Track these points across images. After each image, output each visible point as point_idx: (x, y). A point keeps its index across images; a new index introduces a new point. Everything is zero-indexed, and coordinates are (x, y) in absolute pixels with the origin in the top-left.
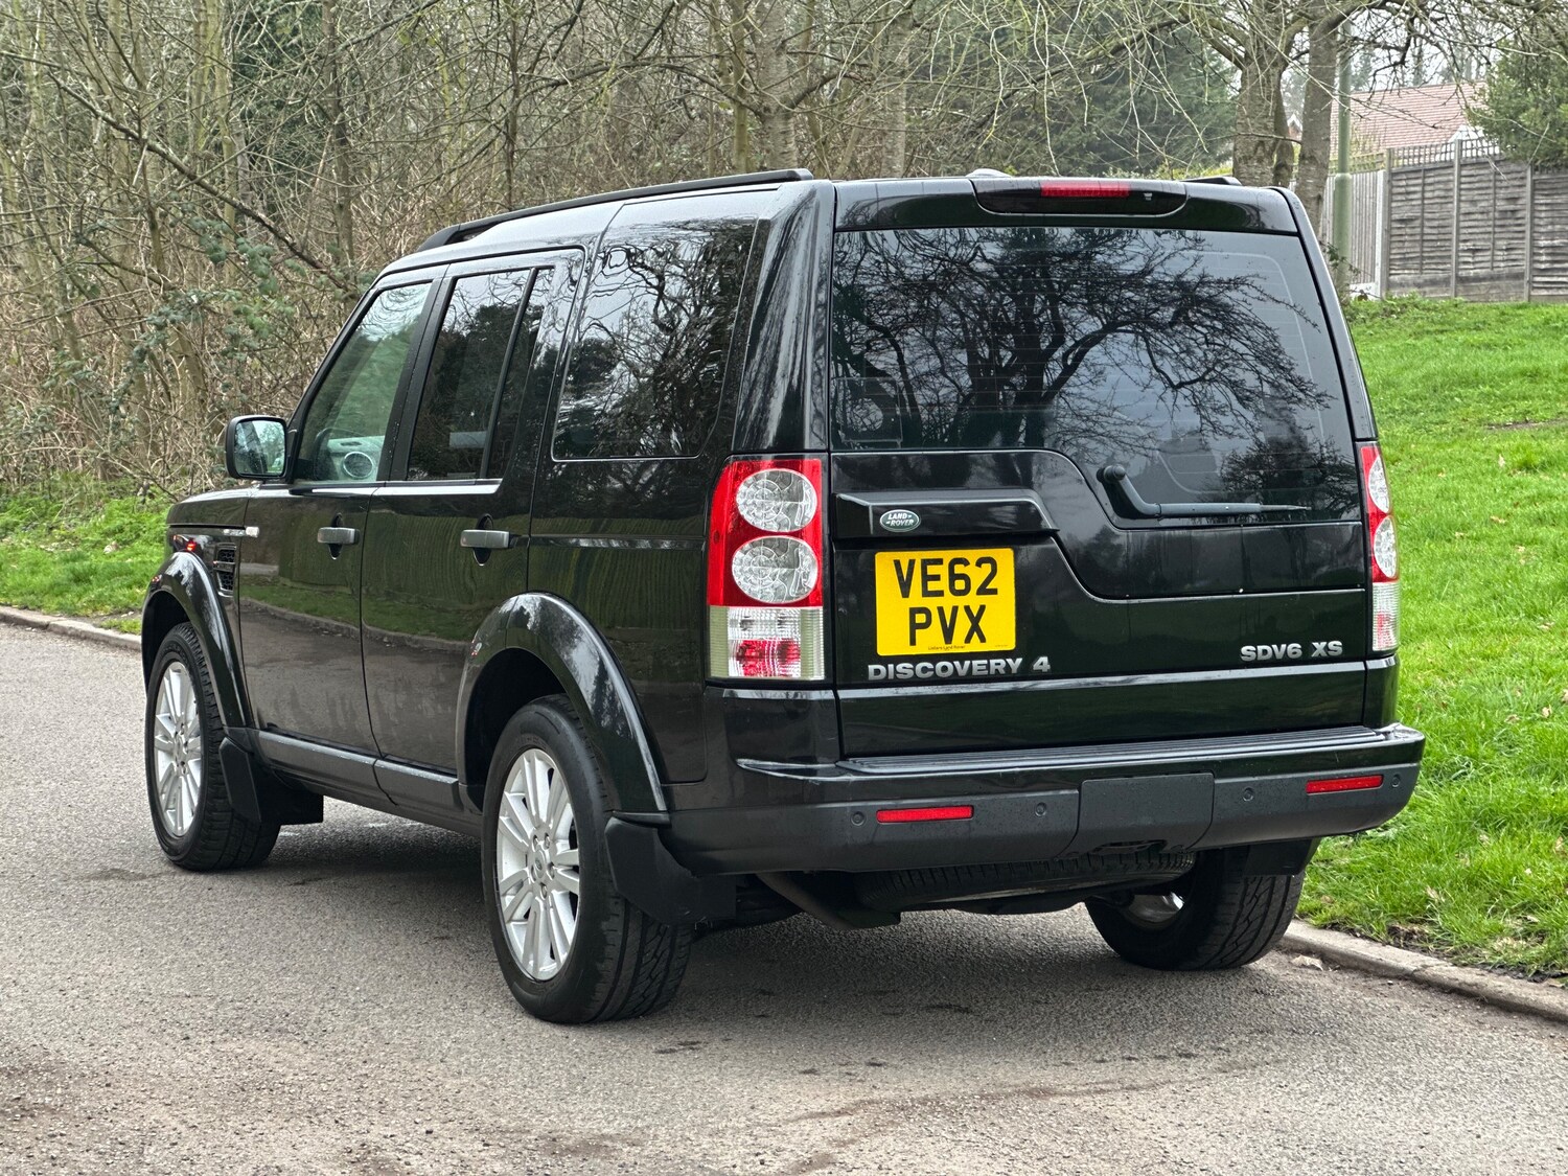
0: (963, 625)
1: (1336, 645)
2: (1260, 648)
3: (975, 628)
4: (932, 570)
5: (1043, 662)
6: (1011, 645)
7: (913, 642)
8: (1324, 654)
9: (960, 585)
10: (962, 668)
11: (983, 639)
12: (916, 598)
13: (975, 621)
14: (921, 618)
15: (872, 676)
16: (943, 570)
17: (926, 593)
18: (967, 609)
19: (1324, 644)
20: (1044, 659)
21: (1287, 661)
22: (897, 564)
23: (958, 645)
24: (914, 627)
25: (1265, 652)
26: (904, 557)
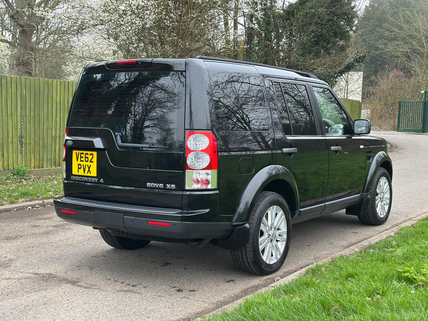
0: (87, 169)
1: (173, 186)
2: (152, 184)
3: (89, 170)
5: (102, 180)
6: (95, 175)
7: (78, 172)
8: (170, 188)
9: (87, 159)
10: (87, 179)
11: (90, 173)
12: (79, 162)
13: (89, 168)
14: (80, 166)
15: (72, 179)
16: (84, 156)
18: (88, 165)
19: (170, 185)
24: (79, 168)
25: (153, 185)
26: (78, 152)
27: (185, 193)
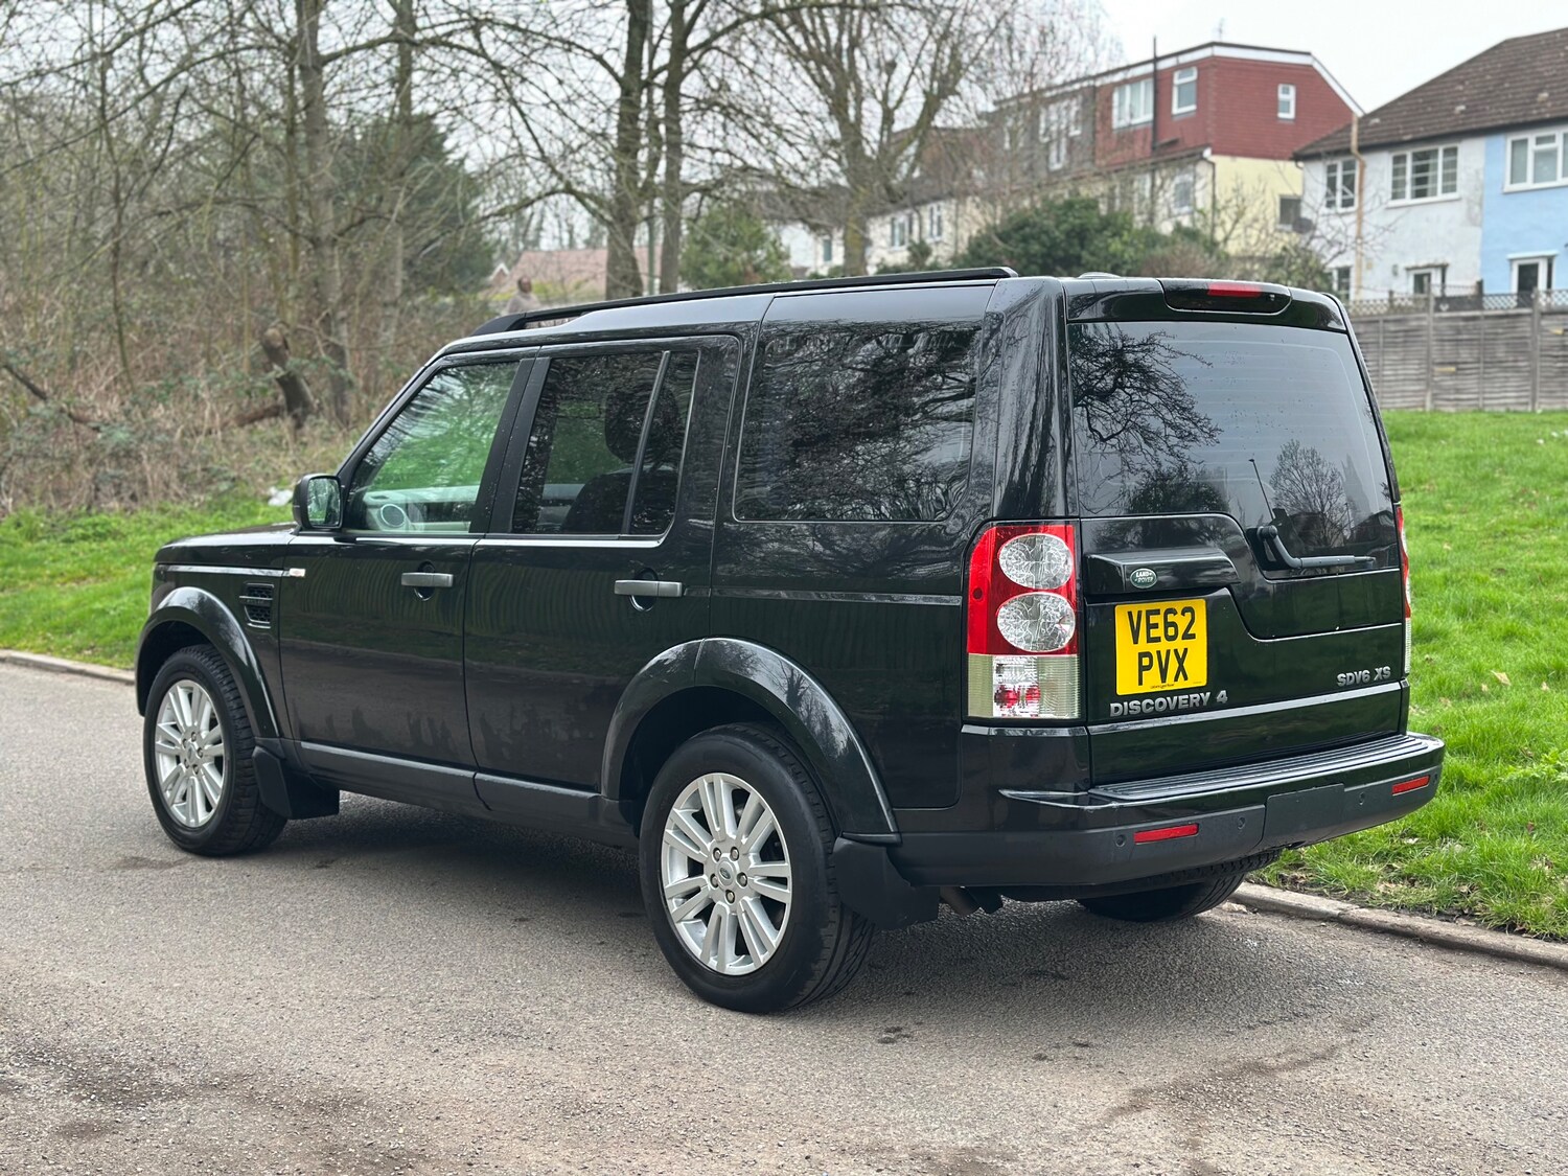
0: (1173, 666)
1: (1387, 669)
2: (1348, 675)
3: (1181, 669)
4: (1154, 619)
5: (1223, 695)
6: (1204, 682)
7: (1140, 683)
8: (1380, 677)
10: (1172, 702)
11: (1186, 677)
12: (1143, 644)
13: (1181, 661)
14: (1146, 661)
15: (1113, 714)
18: (1176, 652)
19: (1381, 669)
20: (1223, 692)
21: (1362, 685)
22: (1130, 614)
23: (1170, 683)
24: (1142, 669)
25: (1350, 678)
26: (1135, 608)
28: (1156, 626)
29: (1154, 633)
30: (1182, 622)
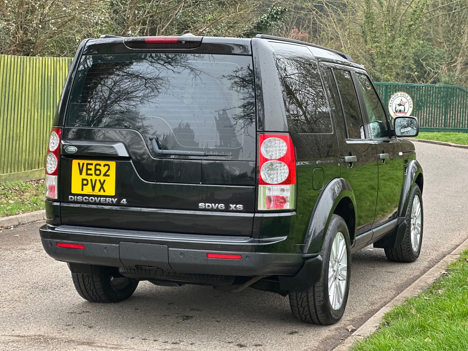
0: (98, 186)
1: (240, 207)
2: (207, 204)
3: (102, 187)
4: (89, 167)
5: (124, 201)
6: (113, 194)
7: (82, 190)
8: (234, 209)
9: (98, 172)
10: (97, 200)
11: (104, 191)
12: (84, 176)
13: (102, 185)
14: (85, 182)
15: (70, 199)
16: (92, 167)
17: (87, 174)
18: (100, 181)
19: (234, 205)
20: (125, 200)
21: (217, 210)
22: (79, 164)
23: (96, 192)
24: (83, 185)
25: (209, 206)
26: (81, 162)
27: (257, 215)
28: (91, 169)
29: (89, 172)
30: (104, 170)
